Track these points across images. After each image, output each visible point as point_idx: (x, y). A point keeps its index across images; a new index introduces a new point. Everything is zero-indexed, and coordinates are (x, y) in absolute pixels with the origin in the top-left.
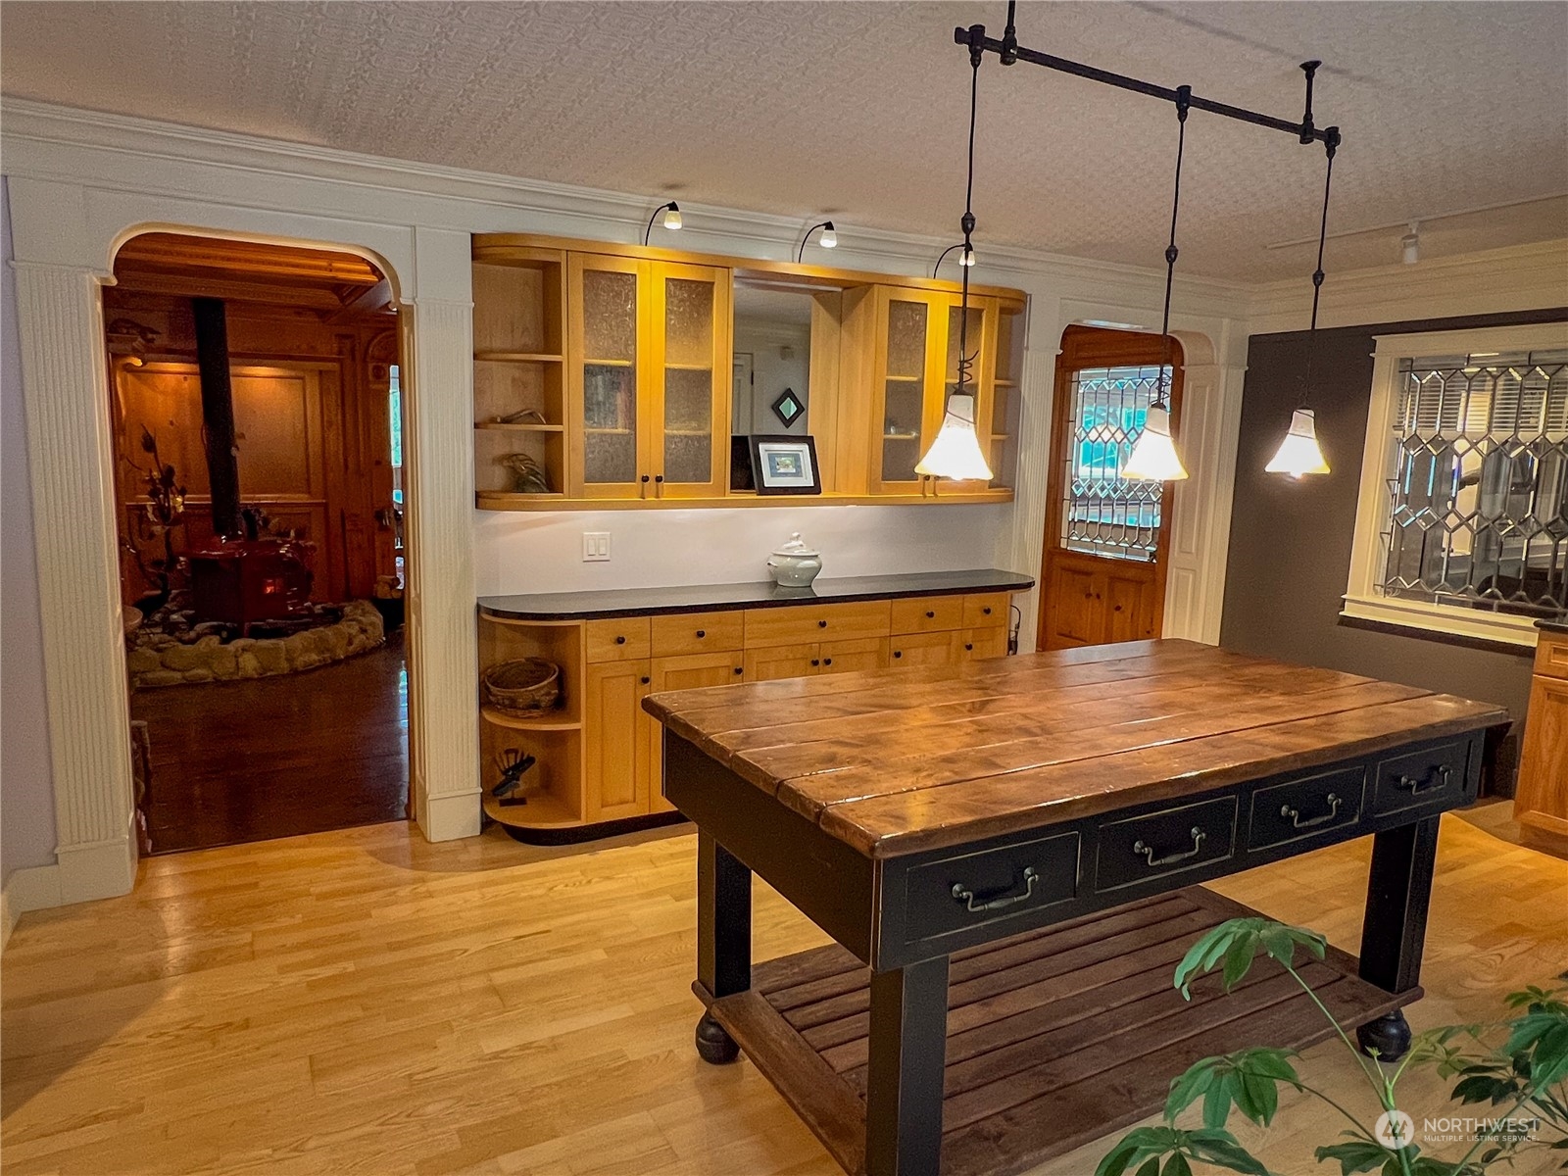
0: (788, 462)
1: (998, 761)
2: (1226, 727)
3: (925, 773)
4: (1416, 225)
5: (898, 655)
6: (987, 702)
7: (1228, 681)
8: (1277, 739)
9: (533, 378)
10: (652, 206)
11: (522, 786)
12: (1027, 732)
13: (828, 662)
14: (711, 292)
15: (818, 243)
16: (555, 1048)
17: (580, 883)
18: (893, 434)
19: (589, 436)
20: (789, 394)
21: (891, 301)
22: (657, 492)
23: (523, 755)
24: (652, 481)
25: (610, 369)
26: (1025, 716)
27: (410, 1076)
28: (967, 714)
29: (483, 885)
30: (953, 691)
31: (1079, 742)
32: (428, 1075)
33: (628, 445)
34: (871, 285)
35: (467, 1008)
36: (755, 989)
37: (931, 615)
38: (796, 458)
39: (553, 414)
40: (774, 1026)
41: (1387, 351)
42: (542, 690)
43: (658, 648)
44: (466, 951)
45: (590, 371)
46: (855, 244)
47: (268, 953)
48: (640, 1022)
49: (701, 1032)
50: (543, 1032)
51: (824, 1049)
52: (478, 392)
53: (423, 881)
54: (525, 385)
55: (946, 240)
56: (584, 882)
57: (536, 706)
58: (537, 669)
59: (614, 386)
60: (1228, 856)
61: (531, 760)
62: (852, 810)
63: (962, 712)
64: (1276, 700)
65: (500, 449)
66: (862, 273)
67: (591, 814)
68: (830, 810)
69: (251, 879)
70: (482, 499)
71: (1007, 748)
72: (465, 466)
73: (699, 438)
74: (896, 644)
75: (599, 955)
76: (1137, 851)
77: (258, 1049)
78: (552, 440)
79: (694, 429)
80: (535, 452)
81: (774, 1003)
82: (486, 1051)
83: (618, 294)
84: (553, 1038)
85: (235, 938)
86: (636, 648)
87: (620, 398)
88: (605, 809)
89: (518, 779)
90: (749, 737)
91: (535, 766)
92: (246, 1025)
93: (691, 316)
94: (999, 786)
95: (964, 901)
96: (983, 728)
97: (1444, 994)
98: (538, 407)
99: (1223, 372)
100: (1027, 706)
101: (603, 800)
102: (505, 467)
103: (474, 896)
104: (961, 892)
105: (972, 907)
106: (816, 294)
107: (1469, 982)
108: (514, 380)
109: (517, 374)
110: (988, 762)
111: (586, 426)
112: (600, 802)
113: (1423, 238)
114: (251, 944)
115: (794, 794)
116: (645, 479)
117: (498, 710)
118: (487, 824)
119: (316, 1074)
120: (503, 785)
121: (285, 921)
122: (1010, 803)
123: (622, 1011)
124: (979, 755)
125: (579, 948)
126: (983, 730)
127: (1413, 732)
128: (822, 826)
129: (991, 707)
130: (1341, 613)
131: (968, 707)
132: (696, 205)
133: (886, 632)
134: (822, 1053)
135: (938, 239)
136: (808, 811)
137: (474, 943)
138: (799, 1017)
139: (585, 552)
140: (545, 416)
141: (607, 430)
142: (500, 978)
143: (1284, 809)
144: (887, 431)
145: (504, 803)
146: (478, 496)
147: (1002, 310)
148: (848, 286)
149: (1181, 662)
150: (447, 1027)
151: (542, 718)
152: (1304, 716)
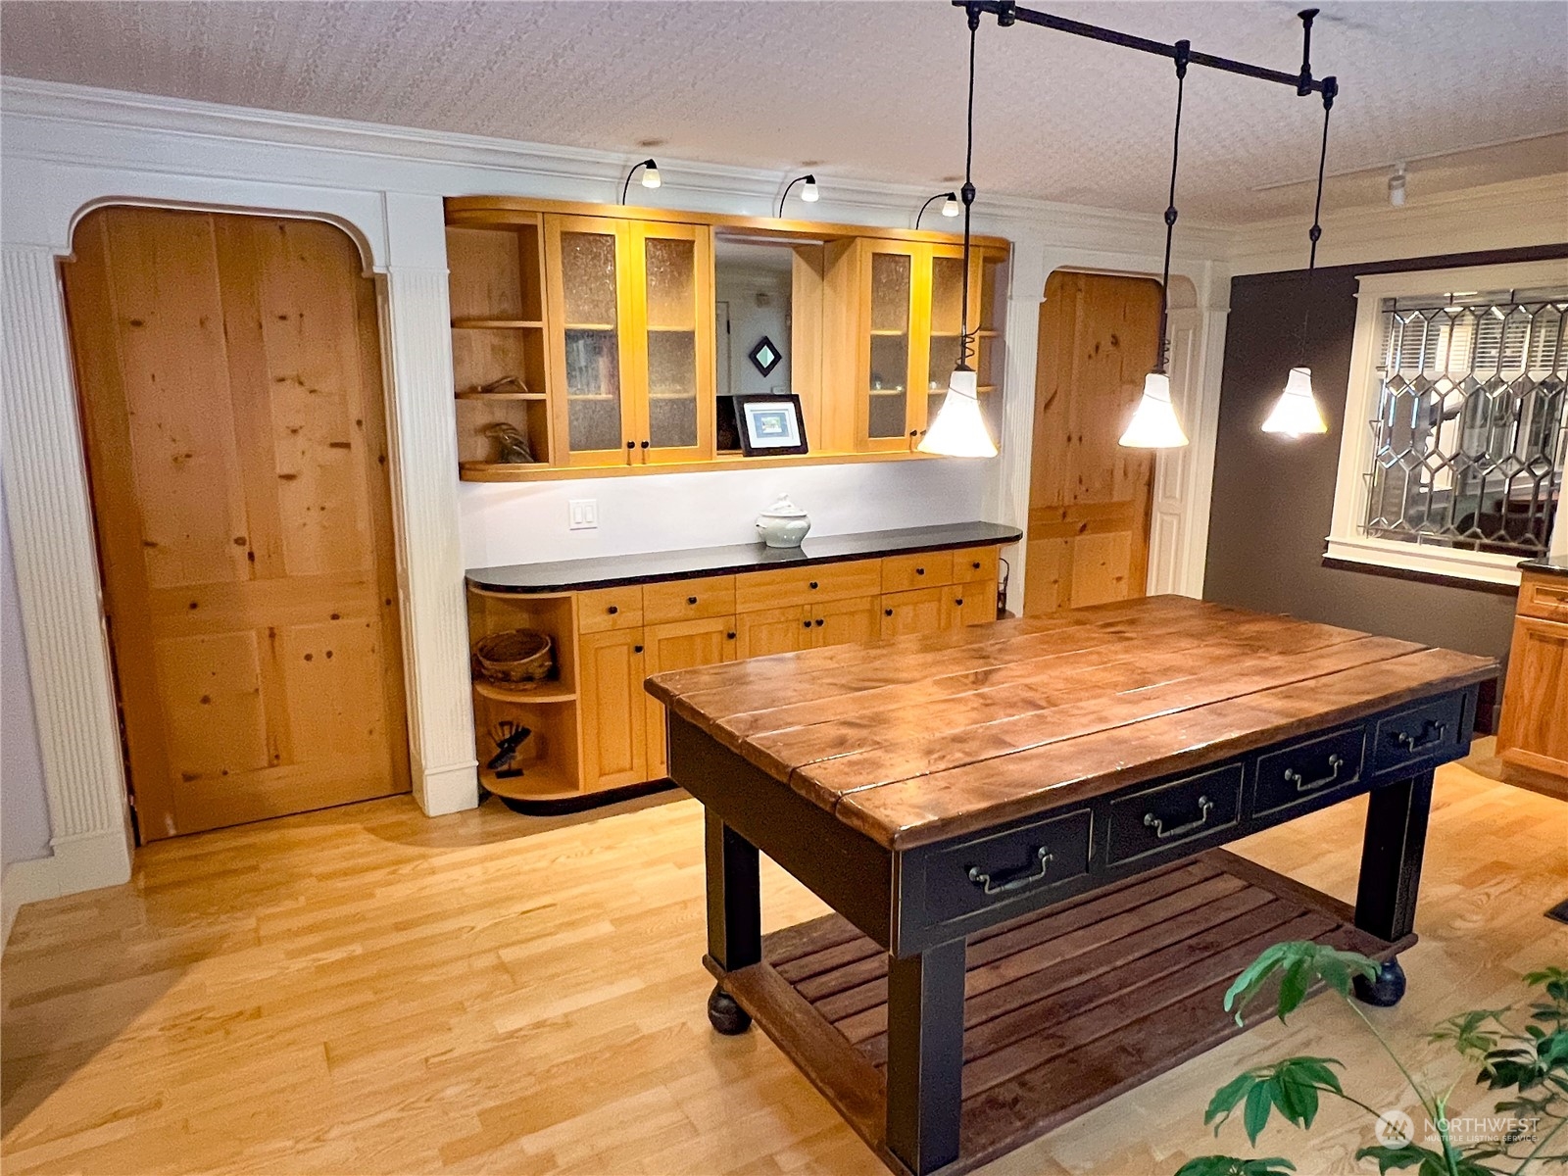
0: (774, 422)
1: (1008, 739)
2: (1229, 693)
3: (936, 756)
4: (1403, 166)
5: (889, 613)
6: (990, 672)
7: (1226, 641)
8: (1279, 704)
9: (512, 345)
10: (629, 164)
11: (518, 757)
12: (1032, 704)
13: (820, 623)
14: (691, 251)
15: (798, 196)
16: (568, 1025)
17: (582, 854)
18: (879, 391)
19: (572, 403)
20: (766, 342)
21: (874, 254)
22: (643, 459)
23: (518, 726)
24: (638, 445)
25: (591, 334)
26: (1029, 687)
27: (427, 1060)
28: (970, 685)
29: (483, 860)
30: (956, 661)
31: (1085, 715)
32: (444, 1058)
33: (612, 412)
34: (855, 237)
35: (478, 986)
36: (765, 962)
37: (921, 572)
38: (782, 417)
39: (536, 382)
40: (786, 998)
41: (1371, 291)
42: (536, 662)
43: (650, 616)
44: (473, 928)
45: (571, 336)
46: (837, 195)
47: (275, 938)
48: (650, 995)
49: (713, 1005)
50: (555, 1009)
51: (838, 1020)
52: (457, 361)
53: (424, 857)
54: (505, 352)
55: (927, 189)
56: (586, 853)
57: (529, 678)
58: (529, 641)
59: (596, 351)
60: (1234, 822)
61: (526, 732)
62: (868, 799)
63: (966, 685)
64: (1276, 660)
65: (482, 418)
66: (845, 226)
67: (589, 783)
68: (845, 799)
69: (252, 862)
70: (467, 471)
71: (1015, 723)
72: (447, 437)
73: (683, 402)
74: (887, 602)
75: (605, 928)
76: (1146, 823)
77: (272, 1037)
78: (536, 409)
79: (679, 392)
80: (517, 420)
81: (786, 975)
82: (500, 1031)
83: (596, 256)
84: (566, 1015)
85: (239, 924)
86: (628, 617)
87: (602, 363)
88: (603, 778)
89: (514, 751)
90: (756, 720)
91: (531, 738)
92: (258, 1013)
93: (673, 276)
94: (1011, 767)
95: (980, 885)
96: (989, 701)
97: (1435, 937)
98: (520, 376)
99: (1206, 315)
100: (1029, 676)
101: (601, 769)
102: (487, 437)
103: (476, 871)
104: (978, 876)
105: (990, 889)
106: (797, 247)
107: (1458, 923)
108: (493, 348)
109: (496, 341)
110: (998, 741)
111: (569, 393)
112: (597, 769)
113: (1409, 177)
114: (256, 930)
115: (807, 782)
116: (631, 445)
117: (492, 684)
118: (484, 796)
119: (331, 1059)
120: (499, 757)
121: (288, 905)
122: (1024, 785)
123: (634, 984)
124: (988, 732)
125: (585, 921)
126: (988, 703)
127: (1411, 690)
128: (837, 815)
129: (995, 677)
130: (1325, 555)
131: (972, 678)
132: (675, 161)
133: (876, 591)
134: (836, 1024)
135: (921, 188)
136: (824, 800)
137: (481, 921)
138: (812, 988)
139: (572, 521)
140: (528, 384)
141: (591, 396)
142: (508, 955)
143: (1287, 773)
144: (873, 387)
145: (501, 775)
146: (461, 467)
147: (986, 260)
148: (829, 239)
149: (1176, 620)
150: (460, 1008)
151: (535, 692)
152: (1303, 677)
